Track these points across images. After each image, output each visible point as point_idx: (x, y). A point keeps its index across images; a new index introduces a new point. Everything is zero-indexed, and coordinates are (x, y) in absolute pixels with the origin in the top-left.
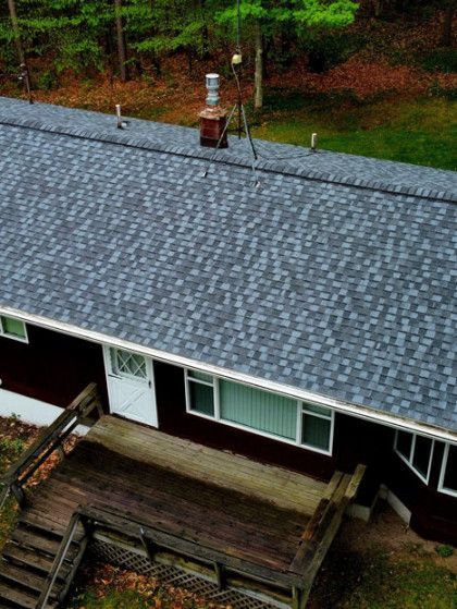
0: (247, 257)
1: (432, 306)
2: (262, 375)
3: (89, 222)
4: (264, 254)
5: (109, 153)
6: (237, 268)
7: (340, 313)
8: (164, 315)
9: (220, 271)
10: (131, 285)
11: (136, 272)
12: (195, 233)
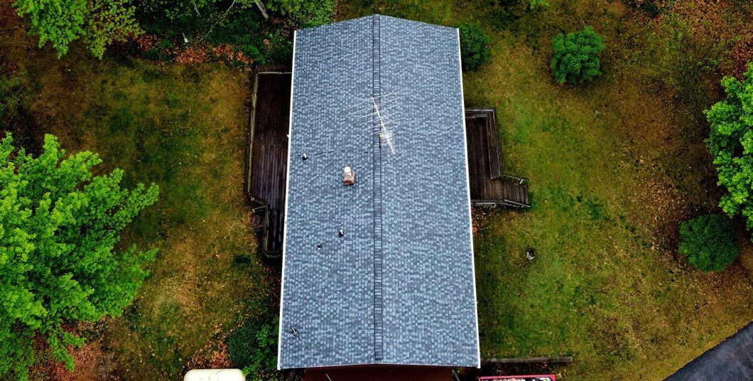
0: (422, 137)
1: (423, 79)
2: (462, 120)
3: (424, 200)
4: (419, 132)
5: (387, 209)
6: (427, 139)
7: (434, 103)
8: (453, 156)
9: (430, 144)
10: (446, 172)
11: (440, 172)
12: (417, 158)
